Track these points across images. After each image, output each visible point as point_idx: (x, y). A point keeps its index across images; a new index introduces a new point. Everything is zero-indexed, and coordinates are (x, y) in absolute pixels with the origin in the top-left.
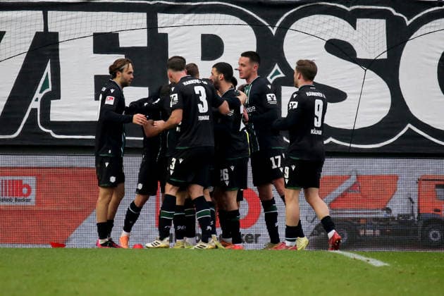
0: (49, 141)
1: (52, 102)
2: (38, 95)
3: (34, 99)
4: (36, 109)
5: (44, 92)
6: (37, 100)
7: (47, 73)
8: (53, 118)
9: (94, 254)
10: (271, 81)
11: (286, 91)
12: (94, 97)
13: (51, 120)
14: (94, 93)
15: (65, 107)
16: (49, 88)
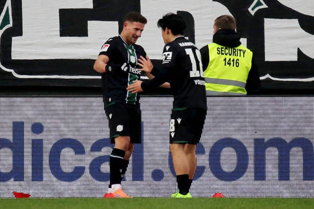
1: (13, 38)
5: (4, 29)
7: (8, 8)
8: (15, 57)
9: (61, 204)
10: (253, 13)
11: (270, 24)
12: (59, 33)
13: (12, 59)
14: (59, 29)
15: (27, 45)
16: (9, 23)
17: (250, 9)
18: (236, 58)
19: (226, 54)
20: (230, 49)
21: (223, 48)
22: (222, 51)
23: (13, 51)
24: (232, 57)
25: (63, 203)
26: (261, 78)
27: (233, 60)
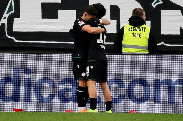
0: (13, 44)
1: (14, 19)
2: (6, 15)
3: (3, 18)
4: (4, 24)
5: (9, 14)
6: (5, 18)
7: (11, 2)
8: (15, 30)
10: (154, 6)
11: (164, 13)
12: (41, 17)
13: (14, 31)
14: (41, 14)
15: (23, 23)
16: (12, 11)
17: (153, 4)
18: (139, 32)
19: (134, 31)
20: (136, 28)
21: (132, 27)
22: (131, 29)
23: (14, 27)
24: (137, 32)
25: (42, 115)
26: (158, 44)
27: (138, 34)
